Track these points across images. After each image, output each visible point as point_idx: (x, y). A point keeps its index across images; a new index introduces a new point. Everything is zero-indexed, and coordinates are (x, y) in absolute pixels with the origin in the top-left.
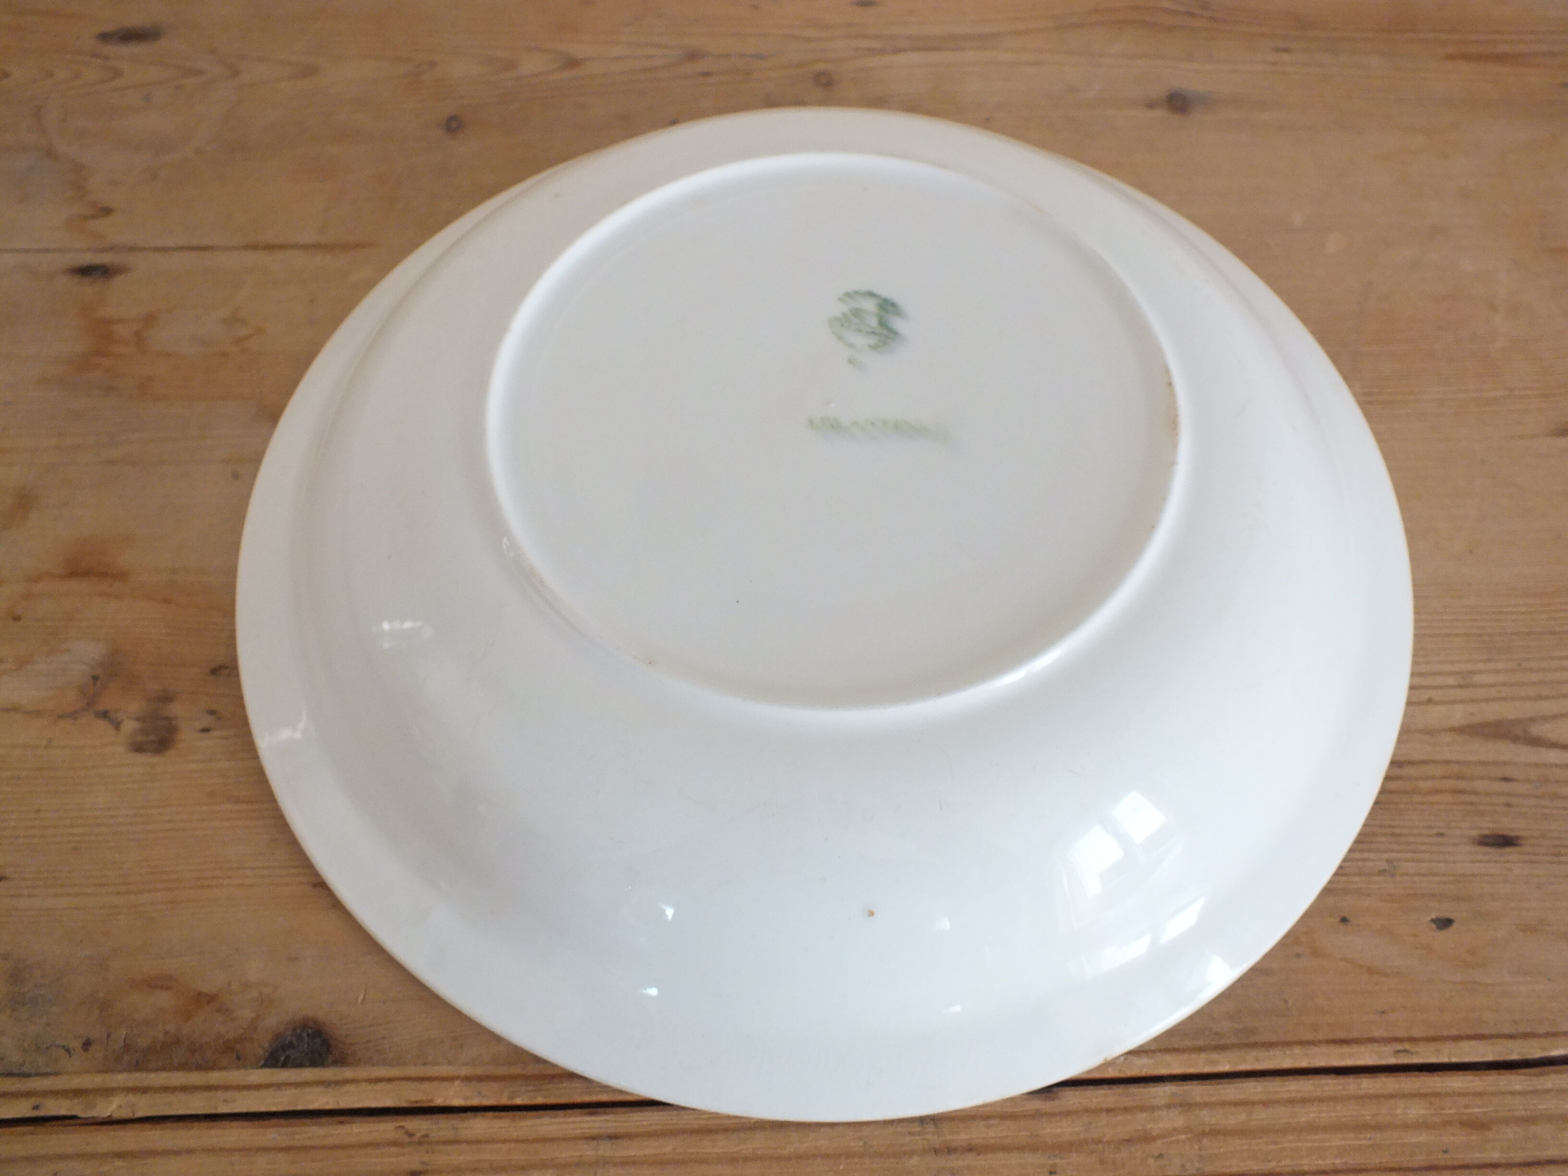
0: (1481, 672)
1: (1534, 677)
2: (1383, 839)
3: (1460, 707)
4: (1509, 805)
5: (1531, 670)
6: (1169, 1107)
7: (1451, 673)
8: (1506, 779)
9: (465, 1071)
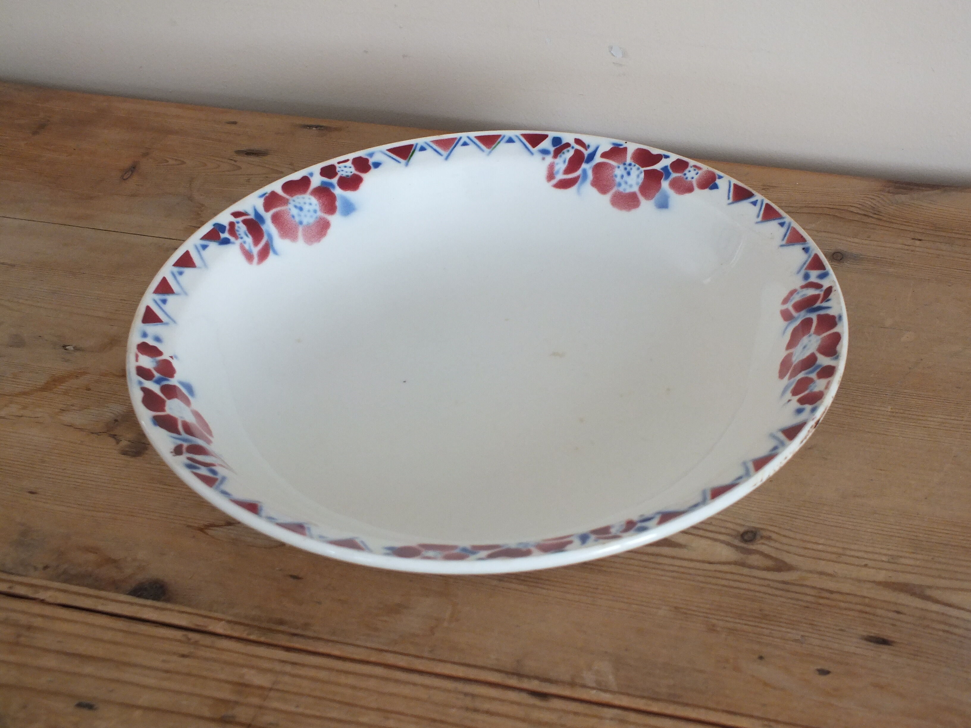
0: (905, 557)
1: (939, 566)
2: (804, 625)
3: (884, 572)
4: (893, 625)
5: (940, 563)
6: (612, 719)
7: (885, 555)
8: (898, 612)
9: (229, 618)
